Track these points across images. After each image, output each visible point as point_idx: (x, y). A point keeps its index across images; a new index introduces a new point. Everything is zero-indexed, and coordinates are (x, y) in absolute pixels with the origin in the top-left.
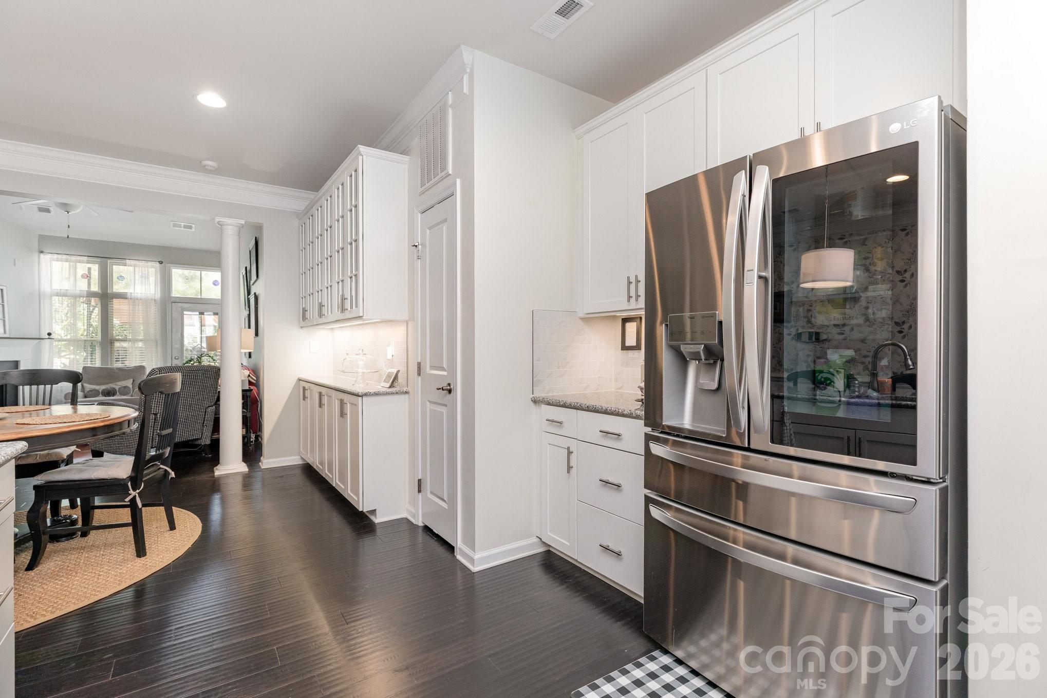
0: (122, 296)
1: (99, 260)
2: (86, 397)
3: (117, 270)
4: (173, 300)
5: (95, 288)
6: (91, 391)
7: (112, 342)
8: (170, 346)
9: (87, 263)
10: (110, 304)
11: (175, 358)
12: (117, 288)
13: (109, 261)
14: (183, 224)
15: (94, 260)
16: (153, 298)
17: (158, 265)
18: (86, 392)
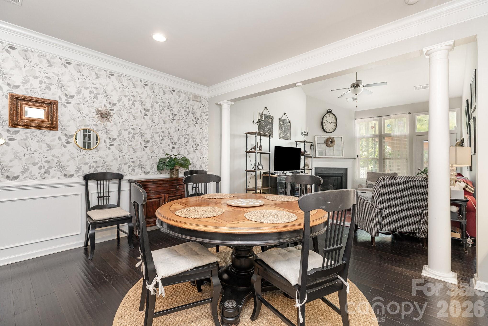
0: (389, 135)
1: (378, 118)
2: (367, 187)
3: (387, 122)
4: (417, 134)
5: (377, 133)
6: (370, 185)
7: (384, 159)
8: (415, 161)
9: (373, 121)
10: (383, 140)
11: (418, 169)
12: (387, 131)
13: (383, 118)
14: (422, 86)
15: (376, 119)
16: (405, 135)
17: (408, 115)
18: (368, 185)
